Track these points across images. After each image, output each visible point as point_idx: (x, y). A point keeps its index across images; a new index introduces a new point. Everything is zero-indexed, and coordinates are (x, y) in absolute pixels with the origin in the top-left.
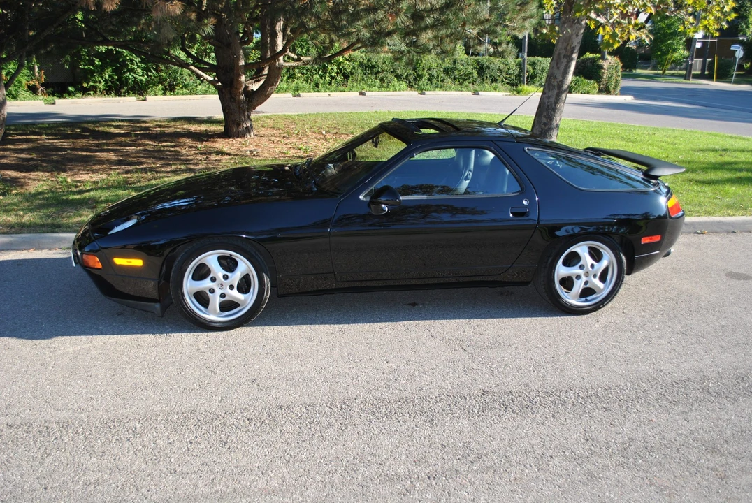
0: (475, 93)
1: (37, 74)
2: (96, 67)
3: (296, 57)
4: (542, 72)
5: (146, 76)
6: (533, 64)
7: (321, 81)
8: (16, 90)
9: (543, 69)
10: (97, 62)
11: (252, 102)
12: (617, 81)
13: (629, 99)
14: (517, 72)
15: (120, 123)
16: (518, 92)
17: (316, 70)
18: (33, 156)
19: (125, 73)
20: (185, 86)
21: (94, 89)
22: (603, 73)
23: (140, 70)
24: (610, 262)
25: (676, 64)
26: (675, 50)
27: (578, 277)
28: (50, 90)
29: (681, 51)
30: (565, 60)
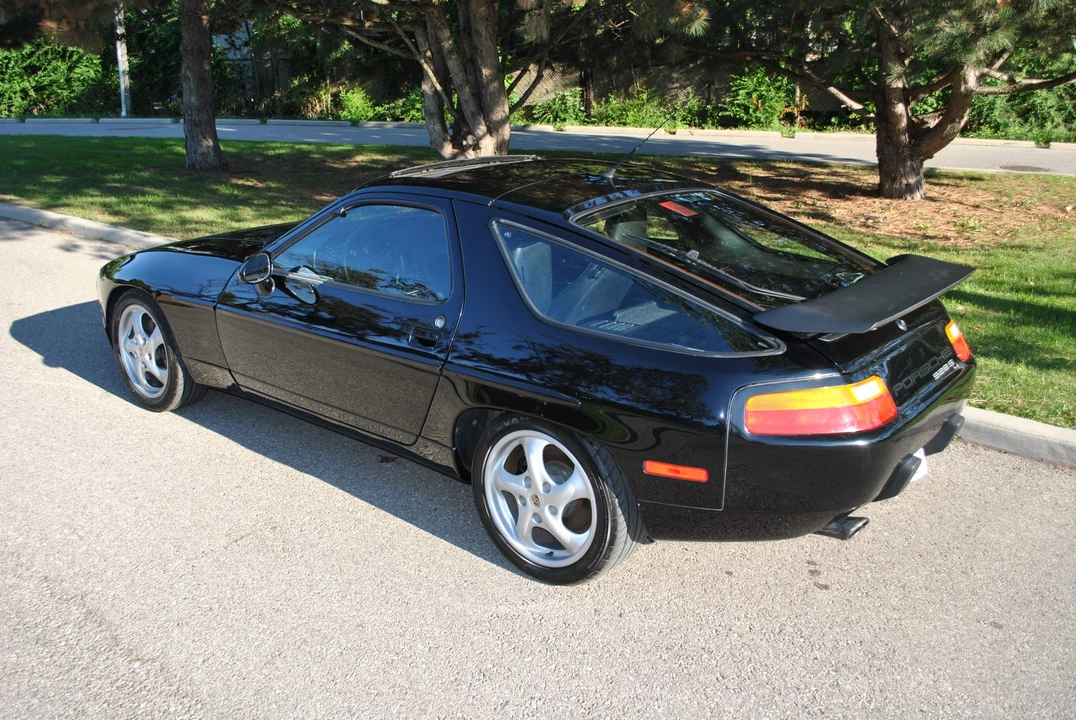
1: (797, 99)
3: (1005, 77)
8: (767, 118)
11: (919, 146)
20: (997, 127)
27: (522, 500)
28: (810, 121)
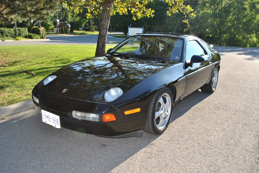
0: (3, 41)
4: (22, 33)
6: (19, 30)
9: (22, 31)
12: (45, 35)
13: (48, 40)
14: (14, 33)
16: (17, 40)
22: (41, 32)
29: (52, 26)
30: (108, 19)
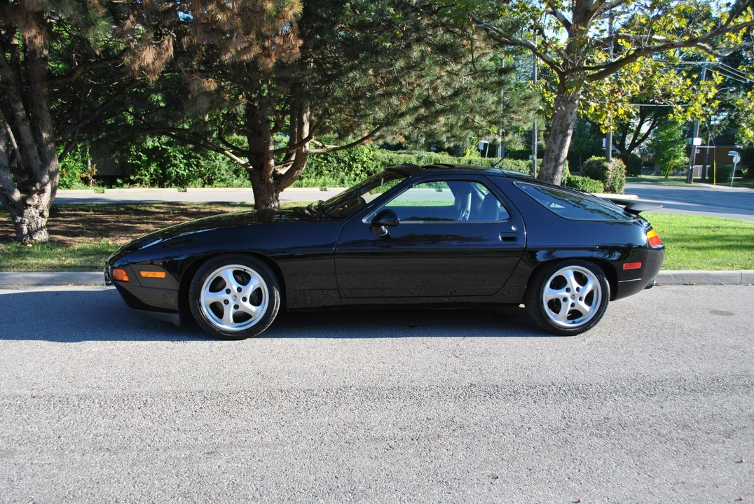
1: (89, 167)
2: (144, 162)
3: (321, 145)
5: (187, 171)
7: (347, 178)
8: (70, 181)
10: (144, 157)
11: (280, 184)
12: (621, 182)
13: (633, 198)
15: (161, 205)
17: (342, 168)
18: (80, 225)
19: (168, 168)
20: (223, 180)
21: (140, 181)
22: (608, 174)
23: (182, 165)
24: (595, 286)
25: (677, 169)
26: (676, 157)
27: (565, 299)
28: (100, 182)
29: (682, 158)
30: (561, 135)
